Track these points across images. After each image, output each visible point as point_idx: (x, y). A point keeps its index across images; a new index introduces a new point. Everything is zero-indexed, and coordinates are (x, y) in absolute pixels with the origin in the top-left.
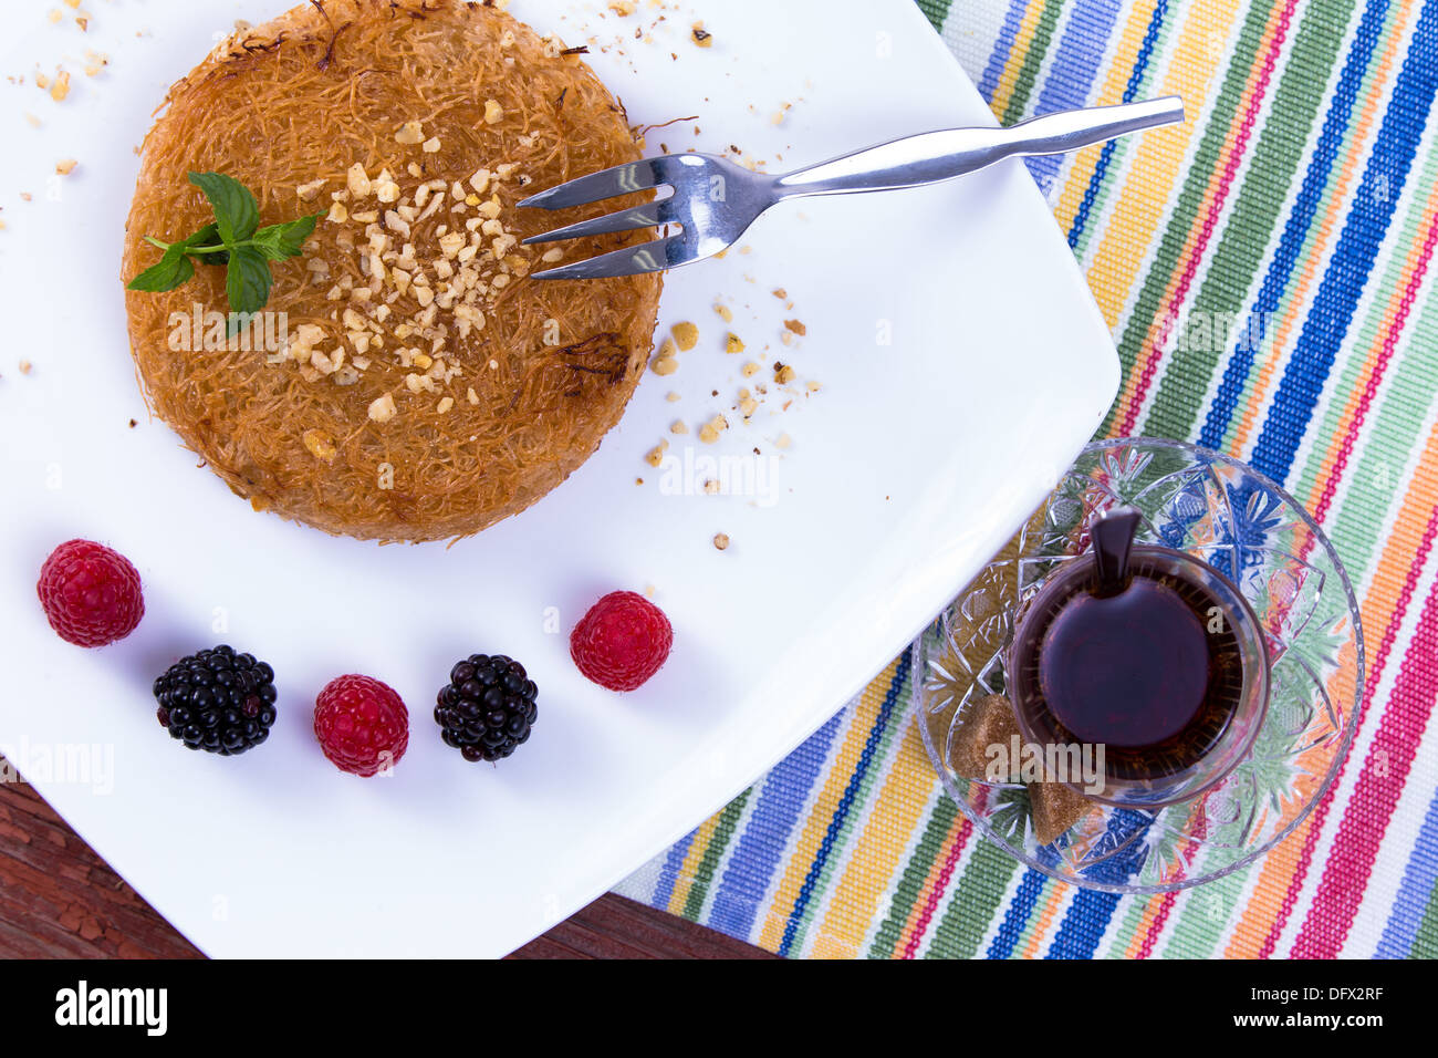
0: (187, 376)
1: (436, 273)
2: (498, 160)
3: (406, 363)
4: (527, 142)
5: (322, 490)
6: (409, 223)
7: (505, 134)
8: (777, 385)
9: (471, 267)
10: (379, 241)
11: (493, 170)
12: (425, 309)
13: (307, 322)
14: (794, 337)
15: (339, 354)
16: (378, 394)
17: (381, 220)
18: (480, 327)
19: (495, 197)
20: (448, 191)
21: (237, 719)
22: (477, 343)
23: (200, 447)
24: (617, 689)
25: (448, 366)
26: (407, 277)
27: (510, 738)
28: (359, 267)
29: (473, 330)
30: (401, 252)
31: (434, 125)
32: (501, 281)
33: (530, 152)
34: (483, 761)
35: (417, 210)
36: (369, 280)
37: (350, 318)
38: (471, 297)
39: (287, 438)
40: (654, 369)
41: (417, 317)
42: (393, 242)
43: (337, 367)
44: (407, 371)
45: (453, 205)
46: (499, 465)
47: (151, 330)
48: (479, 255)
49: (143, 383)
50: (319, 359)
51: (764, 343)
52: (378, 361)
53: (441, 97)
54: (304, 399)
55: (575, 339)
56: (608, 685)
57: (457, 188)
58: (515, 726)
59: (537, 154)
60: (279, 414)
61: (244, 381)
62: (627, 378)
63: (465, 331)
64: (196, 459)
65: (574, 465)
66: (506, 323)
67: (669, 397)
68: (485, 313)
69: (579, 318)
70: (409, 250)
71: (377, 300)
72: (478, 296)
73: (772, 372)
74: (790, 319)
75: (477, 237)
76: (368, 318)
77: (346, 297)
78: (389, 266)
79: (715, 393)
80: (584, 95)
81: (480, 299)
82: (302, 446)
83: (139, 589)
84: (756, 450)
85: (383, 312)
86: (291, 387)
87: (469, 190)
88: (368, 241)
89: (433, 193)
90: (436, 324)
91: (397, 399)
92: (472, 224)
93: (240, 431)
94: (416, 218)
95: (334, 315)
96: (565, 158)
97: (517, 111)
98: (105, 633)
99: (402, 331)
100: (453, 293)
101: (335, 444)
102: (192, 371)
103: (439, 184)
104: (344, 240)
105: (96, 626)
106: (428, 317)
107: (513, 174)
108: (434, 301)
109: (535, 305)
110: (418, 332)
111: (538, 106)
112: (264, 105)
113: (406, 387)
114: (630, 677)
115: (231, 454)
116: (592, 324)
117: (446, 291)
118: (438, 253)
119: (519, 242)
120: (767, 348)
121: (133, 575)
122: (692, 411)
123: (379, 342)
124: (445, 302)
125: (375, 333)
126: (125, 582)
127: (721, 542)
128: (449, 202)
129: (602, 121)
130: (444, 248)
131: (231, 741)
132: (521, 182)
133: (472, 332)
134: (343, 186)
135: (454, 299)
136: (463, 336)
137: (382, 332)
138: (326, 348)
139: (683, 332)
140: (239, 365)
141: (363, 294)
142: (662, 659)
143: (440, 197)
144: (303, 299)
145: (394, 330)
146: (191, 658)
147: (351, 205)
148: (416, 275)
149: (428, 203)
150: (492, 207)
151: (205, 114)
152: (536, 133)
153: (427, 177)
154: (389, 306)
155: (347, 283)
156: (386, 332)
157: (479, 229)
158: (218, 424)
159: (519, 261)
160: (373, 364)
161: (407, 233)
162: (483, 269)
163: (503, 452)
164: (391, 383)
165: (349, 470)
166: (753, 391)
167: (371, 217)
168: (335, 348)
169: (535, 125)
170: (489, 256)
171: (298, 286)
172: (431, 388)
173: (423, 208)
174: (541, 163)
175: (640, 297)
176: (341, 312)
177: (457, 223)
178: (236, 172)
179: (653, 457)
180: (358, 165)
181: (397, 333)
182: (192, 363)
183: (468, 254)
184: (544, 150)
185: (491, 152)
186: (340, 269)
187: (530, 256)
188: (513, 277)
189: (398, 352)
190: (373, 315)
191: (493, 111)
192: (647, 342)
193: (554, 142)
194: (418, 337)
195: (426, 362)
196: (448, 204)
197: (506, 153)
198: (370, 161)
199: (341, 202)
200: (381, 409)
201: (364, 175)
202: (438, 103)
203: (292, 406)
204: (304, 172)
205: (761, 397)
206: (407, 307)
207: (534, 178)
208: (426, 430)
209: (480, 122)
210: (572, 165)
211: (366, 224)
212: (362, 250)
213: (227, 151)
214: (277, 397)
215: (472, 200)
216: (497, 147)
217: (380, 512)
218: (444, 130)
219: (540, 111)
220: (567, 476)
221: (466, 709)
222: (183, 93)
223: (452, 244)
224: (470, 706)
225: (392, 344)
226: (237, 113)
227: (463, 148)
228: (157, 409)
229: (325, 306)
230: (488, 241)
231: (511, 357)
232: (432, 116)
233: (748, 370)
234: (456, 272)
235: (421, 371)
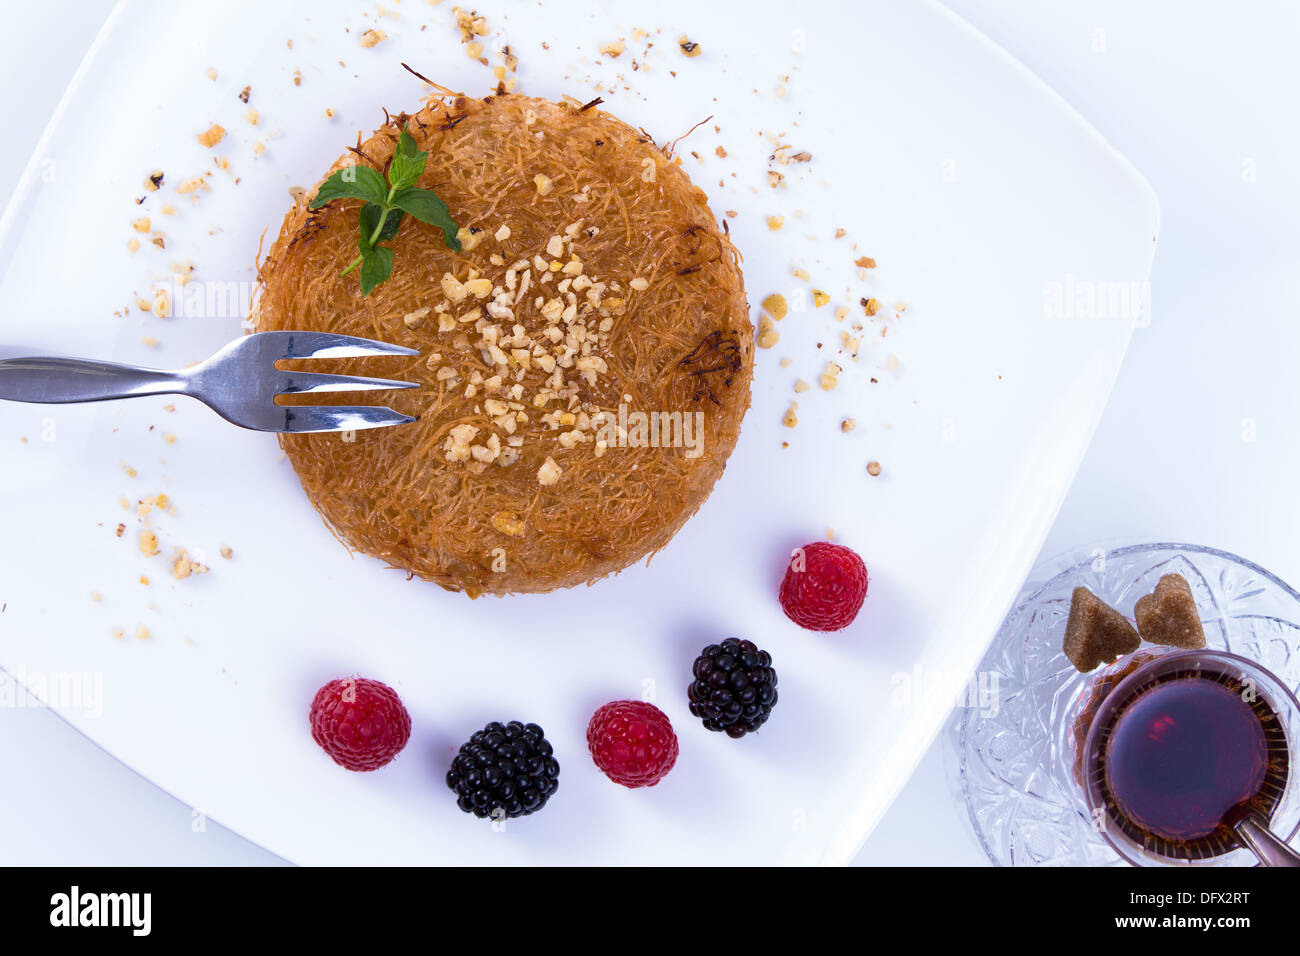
0: (371, 509)
1: (549, 340)
2: (562, 224)
3: (555, 427)
4: (582, 198)
5: (524, 561)
6: (509, 306)
7: (561, 199)
8: (870, 318)
9: (577, 323)
10: (491, 332)
11: (563, 234)
12: (552, 374)
13: (457, 425)
14: (869, 271)
15: (494, 440)
16: (540, 462)
17: (485, 313)
18: (604, 370)
19: (574, 256)
20: (532, 267)
21: (528, 782)
22: (607, 385)
23: (405, 563)
24: (836, 629)
25: (590, 415)
26: (526, 353)
27: (763, 706)
28: (482, 360)
29: (599, 376)
30: (513, 335)
31: (497, 215)
32: (607, 325)
33: (587, 206)
34: (748, 734)
35: (512, 294)
36: (495, 369)
37: (492, 407)
38: (586, 349)
39: (477, 529)
40: (761, 345)
41: (548, 383)
42: (502, 328)
43: (497, 453)
44: (558, 433)
45: (540, 278)
46: (665, 481)
47: (325, 483)
48: (579, 311)
49: (334, 528)
50: (479, 452)
51: (846, 287)
52: (529, 434)
53: (494, 188)
54: (479, 490)
55: (688, 350)
56: (827, 629)
57: (539, 262)
58: (765, 696)
59: (594, 205)
60: (463, 511)
61: (423, 495)
62: (744, 364)
63: (593, 380)
64: (403, 575)
65: (726, 455)
66: (625, 358)
67: (783, 363)
68: (603, 358)
69: (684, 330)
70: (519, 330)
71: (509, 382)
72: (592, 346)
73: (862, 309)
74: (858, 258)
75: (572, 296)
76: (507, 401)
77: (481, 391)
78: (508, 350)
79: (819, 346)
80: (614, 139)
81: (595, 347)
82: (492, 530)
83: (400, 704)
84: (873, 380)
85: (517, 390)
86: (464, 484)
87: (550, 259)
88: (481, 335)
89: (519, 273)
90: (565, 383)
91: (558, 459)
92: (563, 287)
93: (436, 539)
94: (514, 301)
95: (477, 410)
96: (619, 200)
97: (563, 175)
98: (387, 753)
99: (540, 400)
100: (570, 351)
101: (520, 518)
102: (374, 503)
103: (523, 264)
104: (460, 344)
105: (378, 751)
106: (557, 380)
107: (581, 230)
108: (557, 365)
109: (642, 334)
110: (554, 396)
111: (579, 164)
112: (347, 255)
113: (561, 446)
114: (844, 616)
115: (435, 560)
116: (696, 331)
117: (564, 352)
118: (544, 323)
119: (608, 285)
120: (848, 290)
121: (390, 693)
122: (807, 367)
123: (524, 417)
124: (566, 362)
125: (518, 411)
126: (387, 704)
127: (873, 470)
128: (536, 275)
129: (637, 156)
130: (548, 317)
131: (530, 803)
132: (591, 234)
133: (598, 377)
134: (441, 297)
135: (573, 356)
136: (592, 384)
137: (523, 408)
138: (481, 440)
139: (773, 304)
140: (412, 484)
141: (495, 382)
142: (865, 590)
143: (527, 274)
144: (446, 406)
145: (532, 402)
146: (468, 744)
147: (454, 311)
148: (533, 349)
149: (519, 284)
150: (574, 266)
151: (299, 282)
152: (586, 188)
153: (509, 262)
154: (520, 383)
155: (477, 378)
156: (527, 407)
157: (571, 289)
158: (414, 540)
159: (614, 302)
160: (525, 438)
161: (512, 317)
162: (587, 322)
163: (664, 468)
164: (547, 448)
165: (540, 535)
166: (851, 332)
167: (475, 314)
168: (487, 436)
169: (584, 181)
170: (589, 308)
171: (437, 398)
172: (583, 438)
173: (517, 290)
174: (601, 212)
175: (728, 292)
176: (482, 404)
177: (550, 291)
178: (345, 322)
179: (789, 420)
180: (448, 275)
181: (536, 404)
182: (372, 497)
183: (570, 314)
184: (598, 199)
185: (555, 219)
186: (466, 369)
187: (622, 293)
188: (615, 317)
189: (543, 420)
190: (510, 396)
191: (543, 183)
192: (748, 327)
193: (605, 190)
194: (555, 400)
195: (570, 418)
196: (536, 276)
197: (568, 215)
198: (455, 267)
199: (445, 312)
200: (549, 473)
201: (456, 281)
202: (494, 195)
203: (471, 500)
204: (404, 298)
205: (859, 334)
206: (537, 378)
207: (600, 228)
208: (593, 477)
209: (535, 198)
210: (628, 203)
211: (474, 322)
212: (479, 345)
213: (330, 306)
214: (456, 498)
215: (555, 266)
216: (558, 212)
217: (581, 560)
218: (508, 216)
219: (582, 168)
220: (724, 466)
221: (719, 696)
222: (272, 271)
223: (553, 310)
224: (721, 694)
225: (536, 414)
226: (326, 271)
227: (530, 225)
228: (354, 544)
229: (465, 405)
230: (582, 296)
231: (640, 386)
232: (493, 208)
233: (840, 314)
234: (566, 332)
235: (569, 428)
